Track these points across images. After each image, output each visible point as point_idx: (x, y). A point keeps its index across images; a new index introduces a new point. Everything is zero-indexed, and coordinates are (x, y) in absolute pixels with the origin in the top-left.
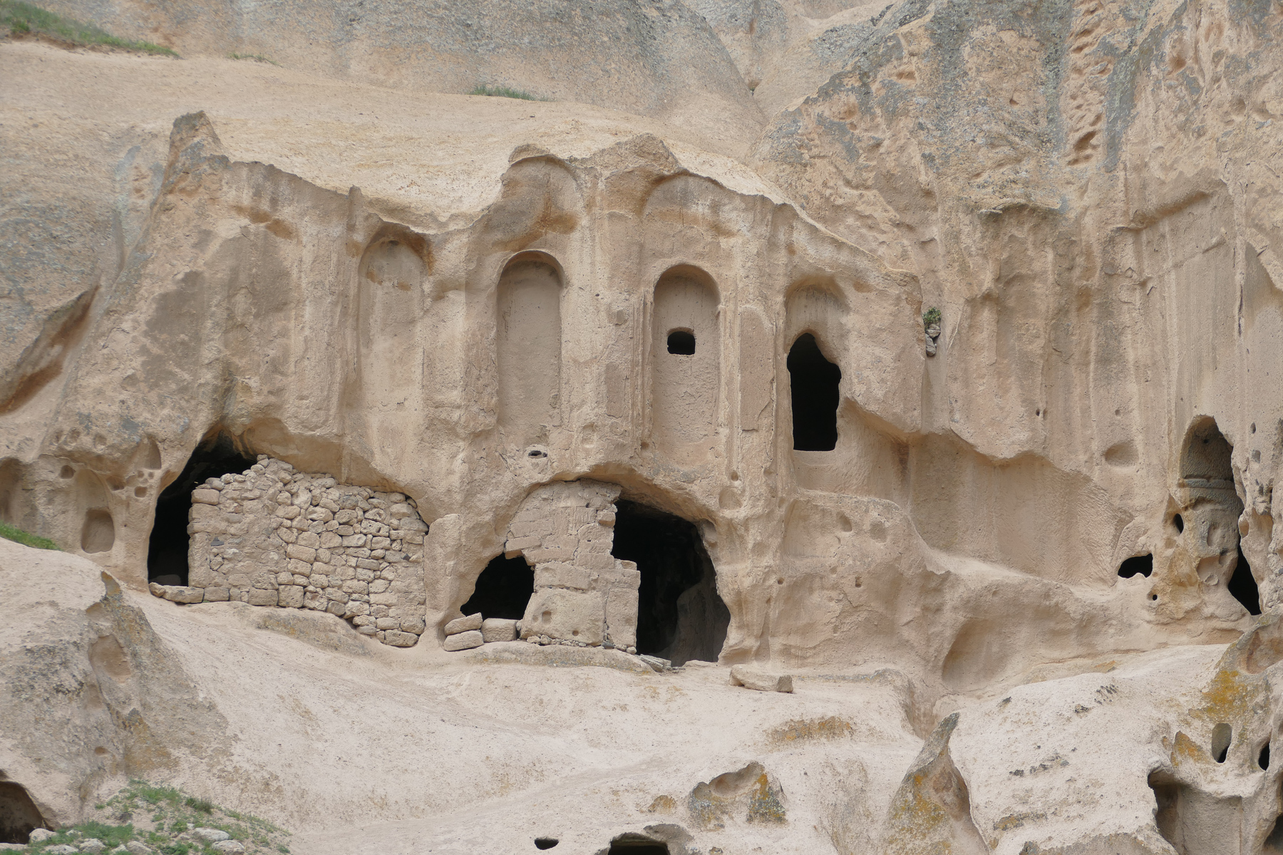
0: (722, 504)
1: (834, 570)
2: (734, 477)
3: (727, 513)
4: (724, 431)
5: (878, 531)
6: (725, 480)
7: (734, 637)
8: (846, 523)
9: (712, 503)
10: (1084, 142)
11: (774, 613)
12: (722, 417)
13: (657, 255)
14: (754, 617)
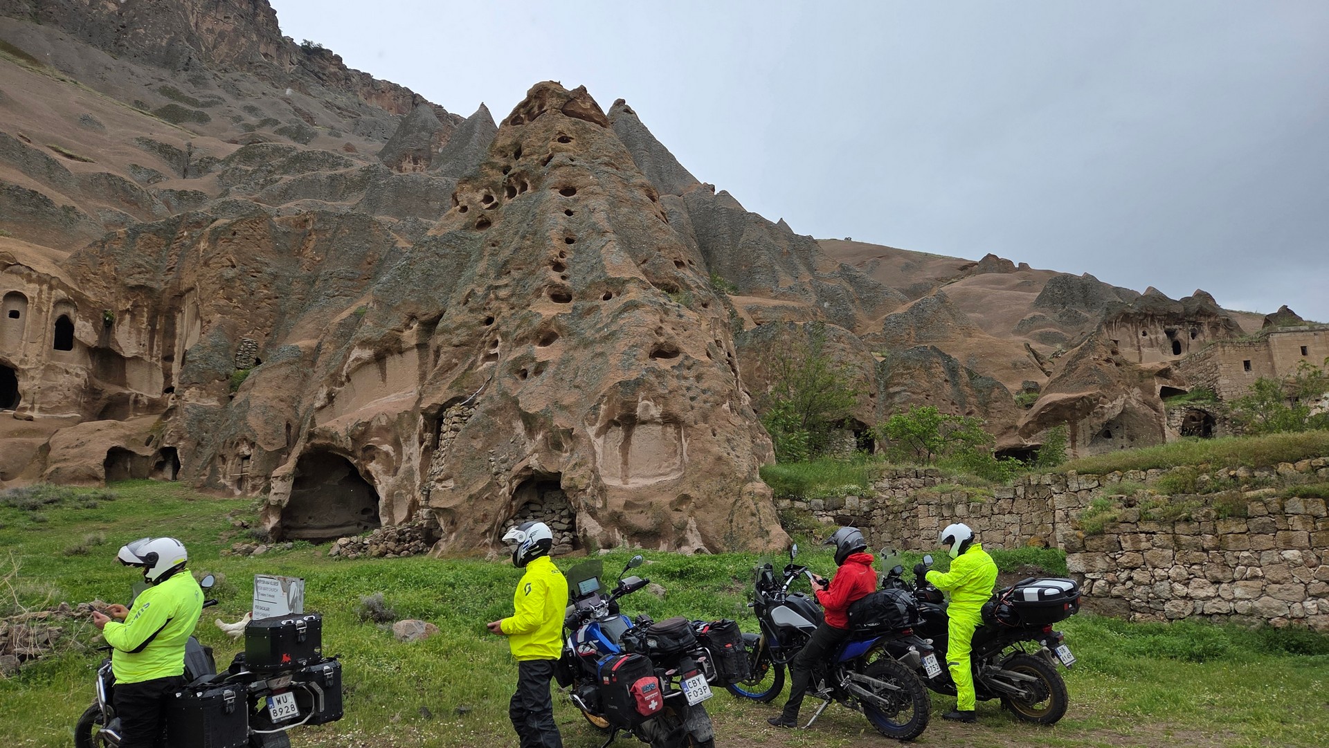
0: (20, 363)
1: (61, 386)
2: (26, 356)
3: (22, 367)
4: (24, 342)
5: (77, 375)
6: (22, 357)
7: (22, 404)
8: (67, 372)
9: (17, 363)
10: (170, 270)
11: (36, 397)
12: (24, 338)
13: (5, 287)
14: (29, 398)
